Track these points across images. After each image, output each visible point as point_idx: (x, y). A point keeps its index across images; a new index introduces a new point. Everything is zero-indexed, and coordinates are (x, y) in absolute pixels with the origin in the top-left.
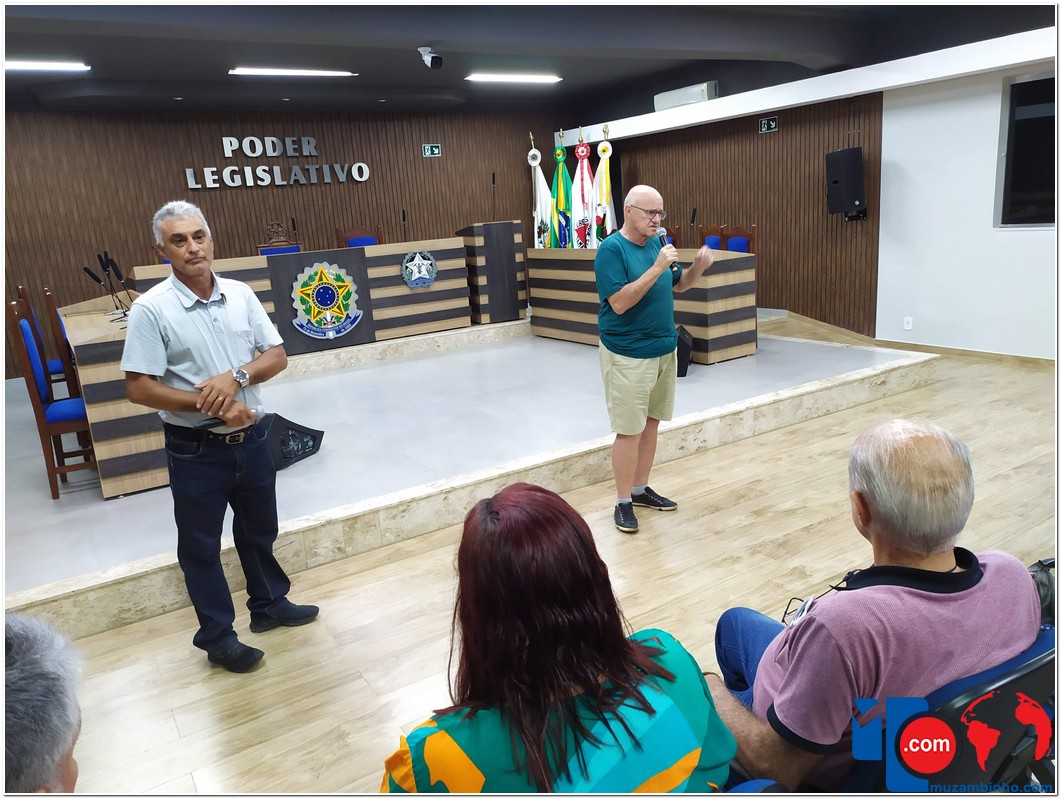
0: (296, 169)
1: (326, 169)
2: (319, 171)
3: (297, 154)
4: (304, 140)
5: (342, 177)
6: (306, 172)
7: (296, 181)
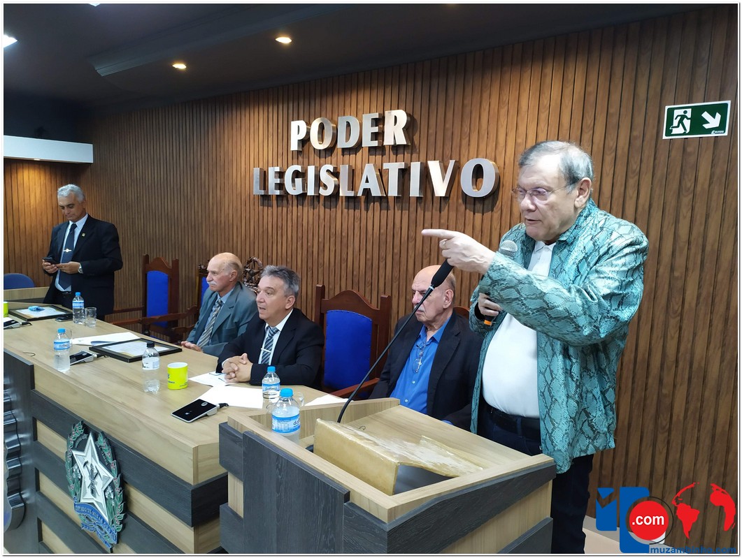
0: (370, 171)
1: (415, 169)
2: (404, 174)
3: (375, 143)
4: (390, 115)
5: (440, 189)
6: (382, 175)
7: (367, 192)
